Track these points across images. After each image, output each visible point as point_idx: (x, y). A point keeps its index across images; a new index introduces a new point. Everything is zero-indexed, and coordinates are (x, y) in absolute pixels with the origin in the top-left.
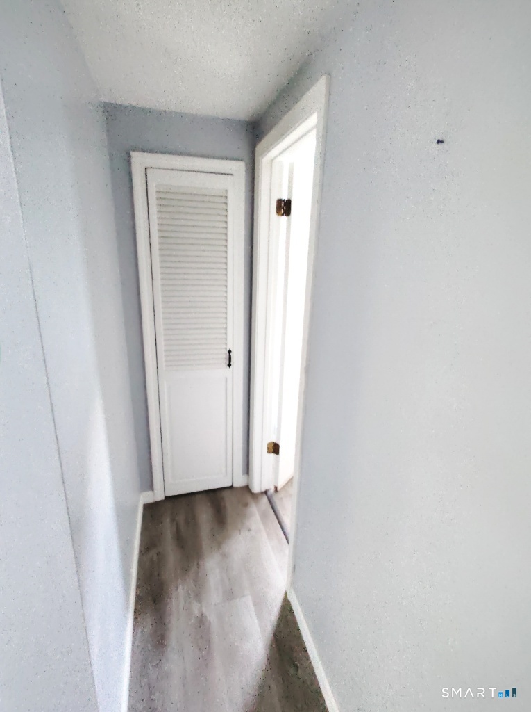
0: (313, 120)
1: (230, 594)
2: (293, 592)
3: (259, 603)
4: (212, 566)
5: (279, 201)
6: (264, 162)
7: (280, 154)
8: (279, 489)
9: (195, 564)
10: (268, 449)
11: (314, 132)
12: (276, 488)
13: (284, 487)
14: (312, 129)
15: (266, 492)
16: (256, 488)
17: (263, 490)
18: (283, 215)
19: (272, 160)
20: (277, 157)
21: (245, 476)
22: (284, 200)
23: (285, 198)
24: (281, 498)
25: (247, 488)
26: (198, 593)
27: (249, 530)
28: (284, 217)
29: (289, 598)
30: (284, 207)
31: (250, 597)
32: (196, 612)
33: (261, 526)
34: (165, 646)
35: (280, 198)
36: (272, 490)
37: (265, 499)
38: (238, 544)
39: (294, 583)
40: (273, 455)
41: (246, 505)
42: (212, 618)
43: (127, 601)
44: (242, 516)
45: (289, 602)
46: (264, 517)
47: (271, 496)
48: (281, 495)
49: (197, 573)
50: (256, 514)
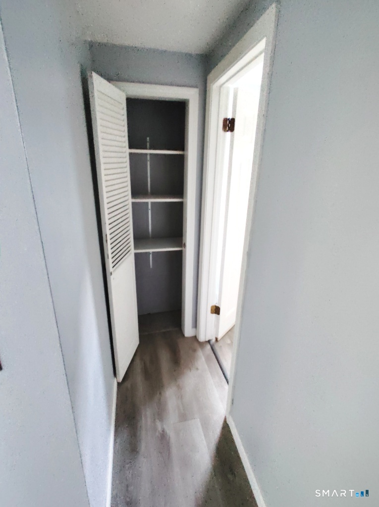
0: (262, 45)
1: (184, 417)
2: (230, 417)
3: (206, 424)
4: (170, 394)
5: (225, 120)
6: (214, 88)
7: (227, 81)
8: (219, 339)
9: (158, 394)
10: (212, 310)
11: (263, 55)
12: (217, 339)
13: (223, 338)
14: (260, 53)
15: (209, 341)
16: (202, 338)
17: (207, 340)
18: (228, 131)
19: (221, 86)
20: (224, 83)
21: (194, 329)
22: (229, 119)
23: (230, 117)
24: (221, 346)
25: (195, 338)
26: (160, 414)
27: (197, 369)
28: (229, 133)
29: (228, 422)
30: (229, 125)
31: (199, 420)
32: (160, 429)
33: (206, 367)
34: (137, 452)
35: (225, 117)
36: (214, 340)
37: (208, 347)
38: (189, 380)
39: (231, 412)
40: (214, 315)
41: (195, 351)
42: (171, 433)
43: (110, 418)
44: (192, 358)
45: (228, 425)
46: (208, 359)
47: (213, 345)
48: (220, 344)
49: (160, 400)
50: (202, 357)
